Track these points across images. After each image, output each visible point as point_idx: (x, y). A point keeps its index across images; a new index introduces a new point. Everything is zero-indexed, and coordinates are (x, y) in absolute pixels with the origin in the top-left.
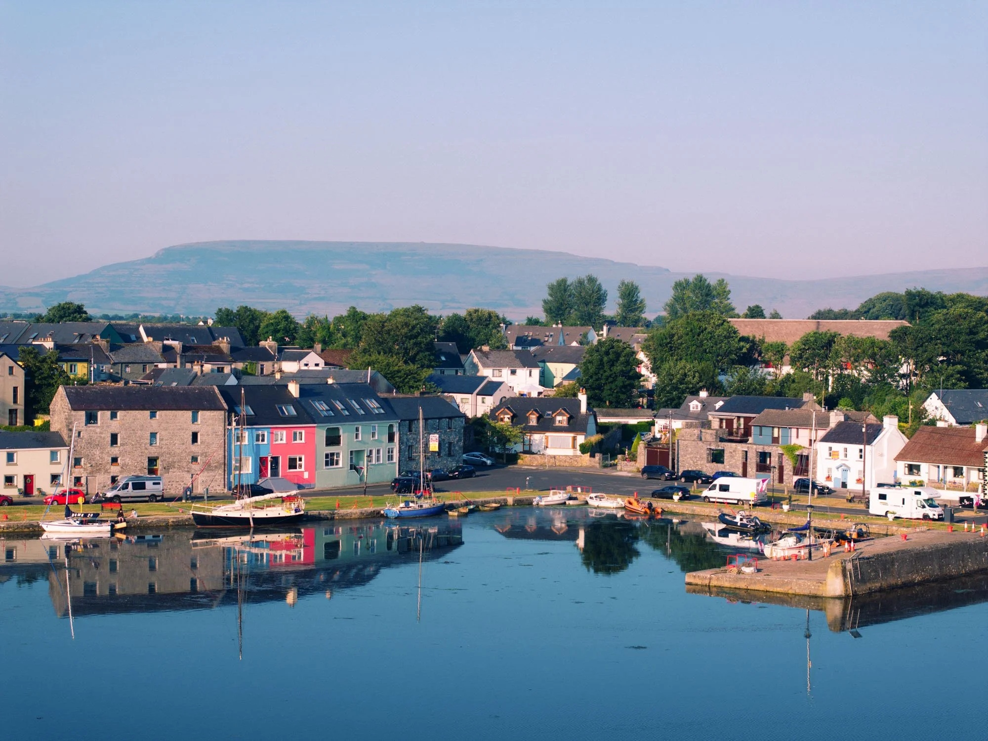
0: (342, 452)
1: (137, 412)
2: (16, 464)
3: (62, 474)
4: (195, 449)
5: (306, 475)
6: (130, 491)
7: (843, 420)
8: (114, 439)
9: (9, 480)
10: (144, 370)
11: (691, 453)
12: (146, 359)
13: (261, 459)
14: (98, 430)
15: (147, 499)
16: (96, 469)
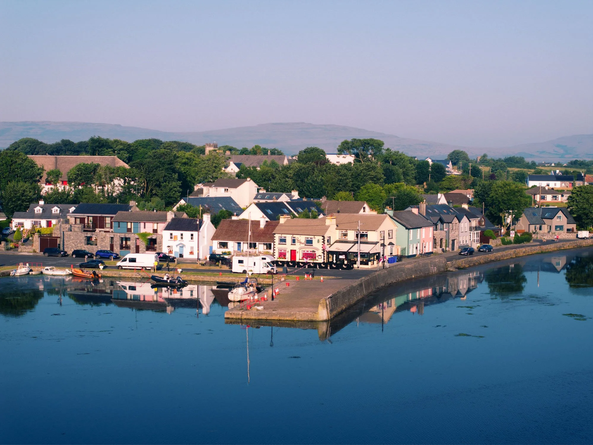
7: (174, 217)
11: (73, 240)
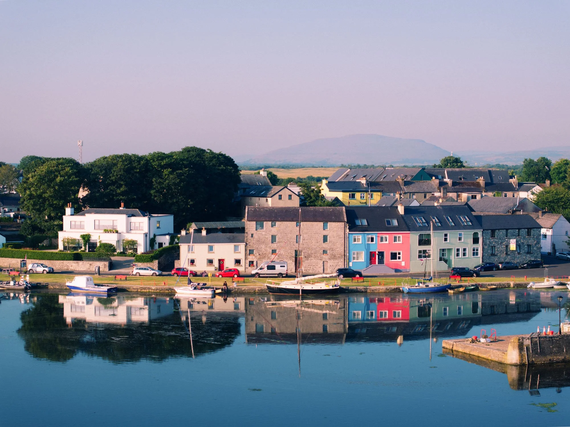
0: (433, 249)
1: (288, 222)
2: (214, 253)
3: (242, 259)
4: (325, 246)
5: (403, 264)
6: (265, 271)
8: (273, 238)
9: (210, 262)
10: (425, 197)
12: (426, 190)
13: (371, 253)
14: (264, 233)
15: (277, 275)
16: (262, 256)
